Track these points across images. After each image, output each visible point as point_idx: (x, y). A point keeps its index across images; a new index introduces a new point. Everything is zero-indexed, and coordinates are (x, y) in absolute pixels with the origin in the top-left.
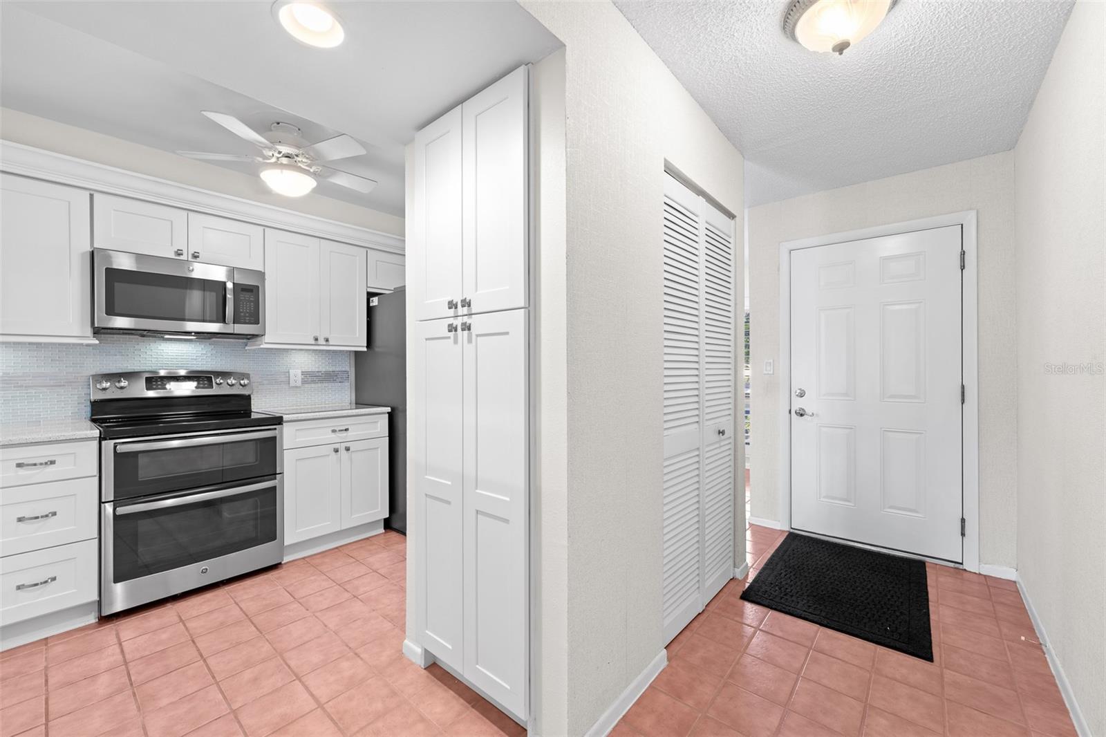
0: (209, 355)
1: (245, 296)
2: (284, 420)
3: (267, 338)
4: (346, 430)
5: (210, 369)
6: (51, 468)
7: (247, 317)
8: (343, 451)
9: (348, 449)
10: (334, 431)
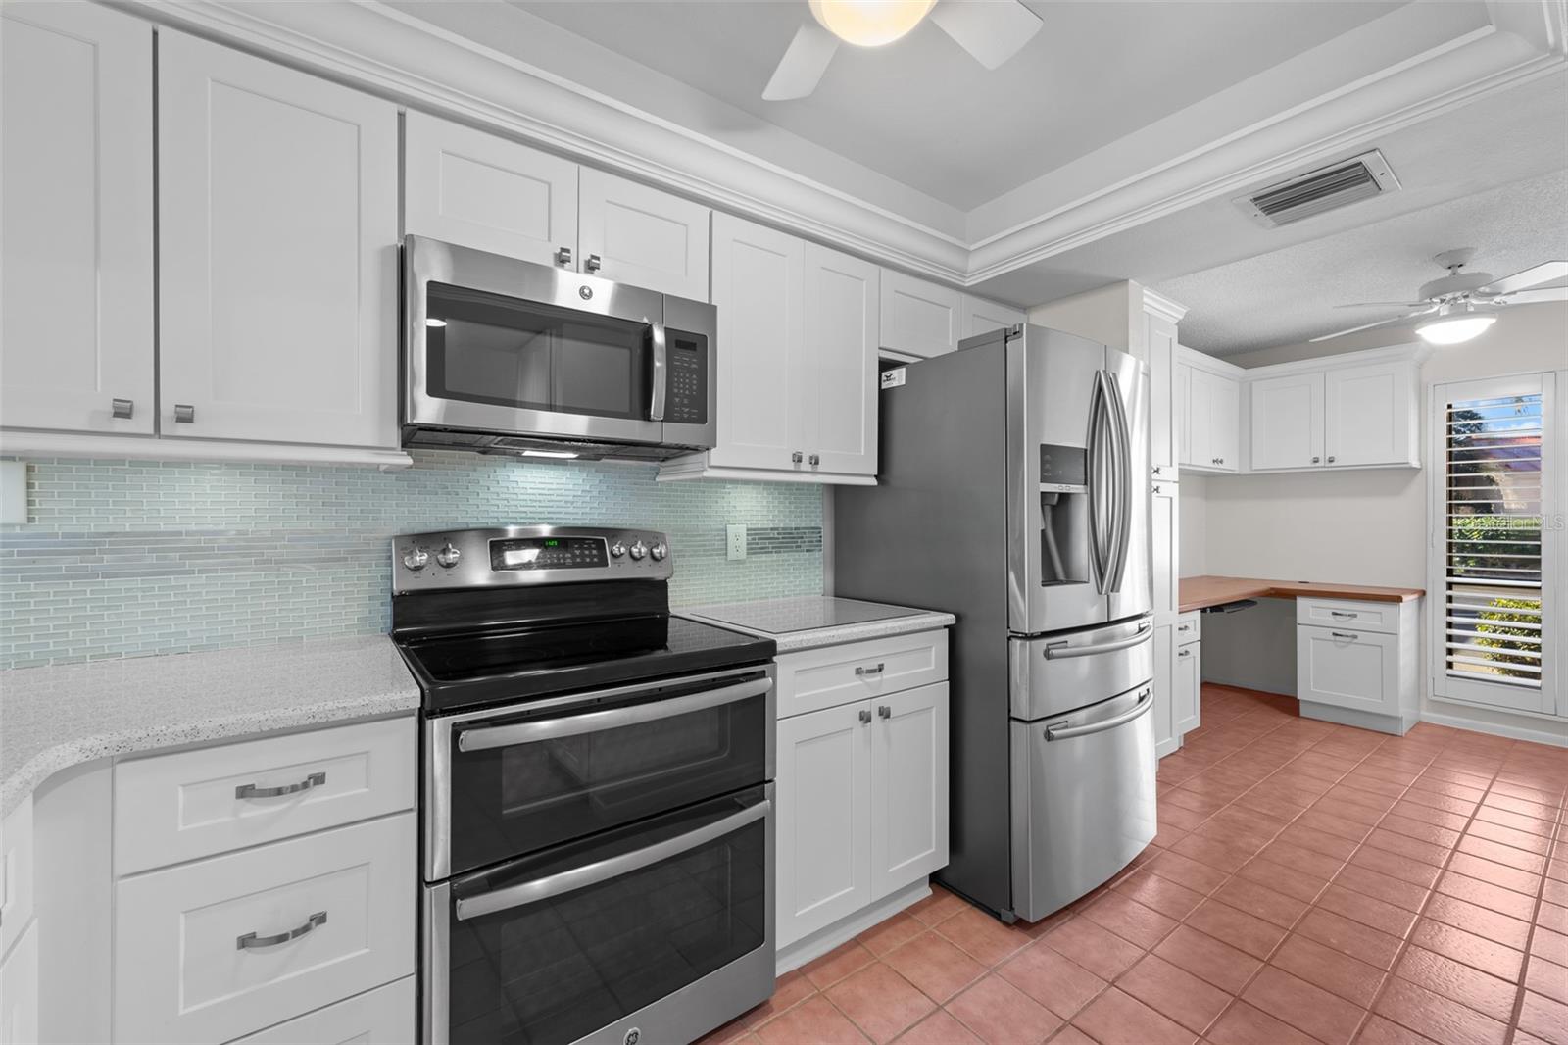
0: (595, 494)
1: (685, 357)
2: (779, 649)
3: (716, 456)
4: (881, 668)
5: (596, 524)
6: (316, 797)
7: (686, 406)
8: (876, 717)
9: (885, 713)
10: (859, 671)
